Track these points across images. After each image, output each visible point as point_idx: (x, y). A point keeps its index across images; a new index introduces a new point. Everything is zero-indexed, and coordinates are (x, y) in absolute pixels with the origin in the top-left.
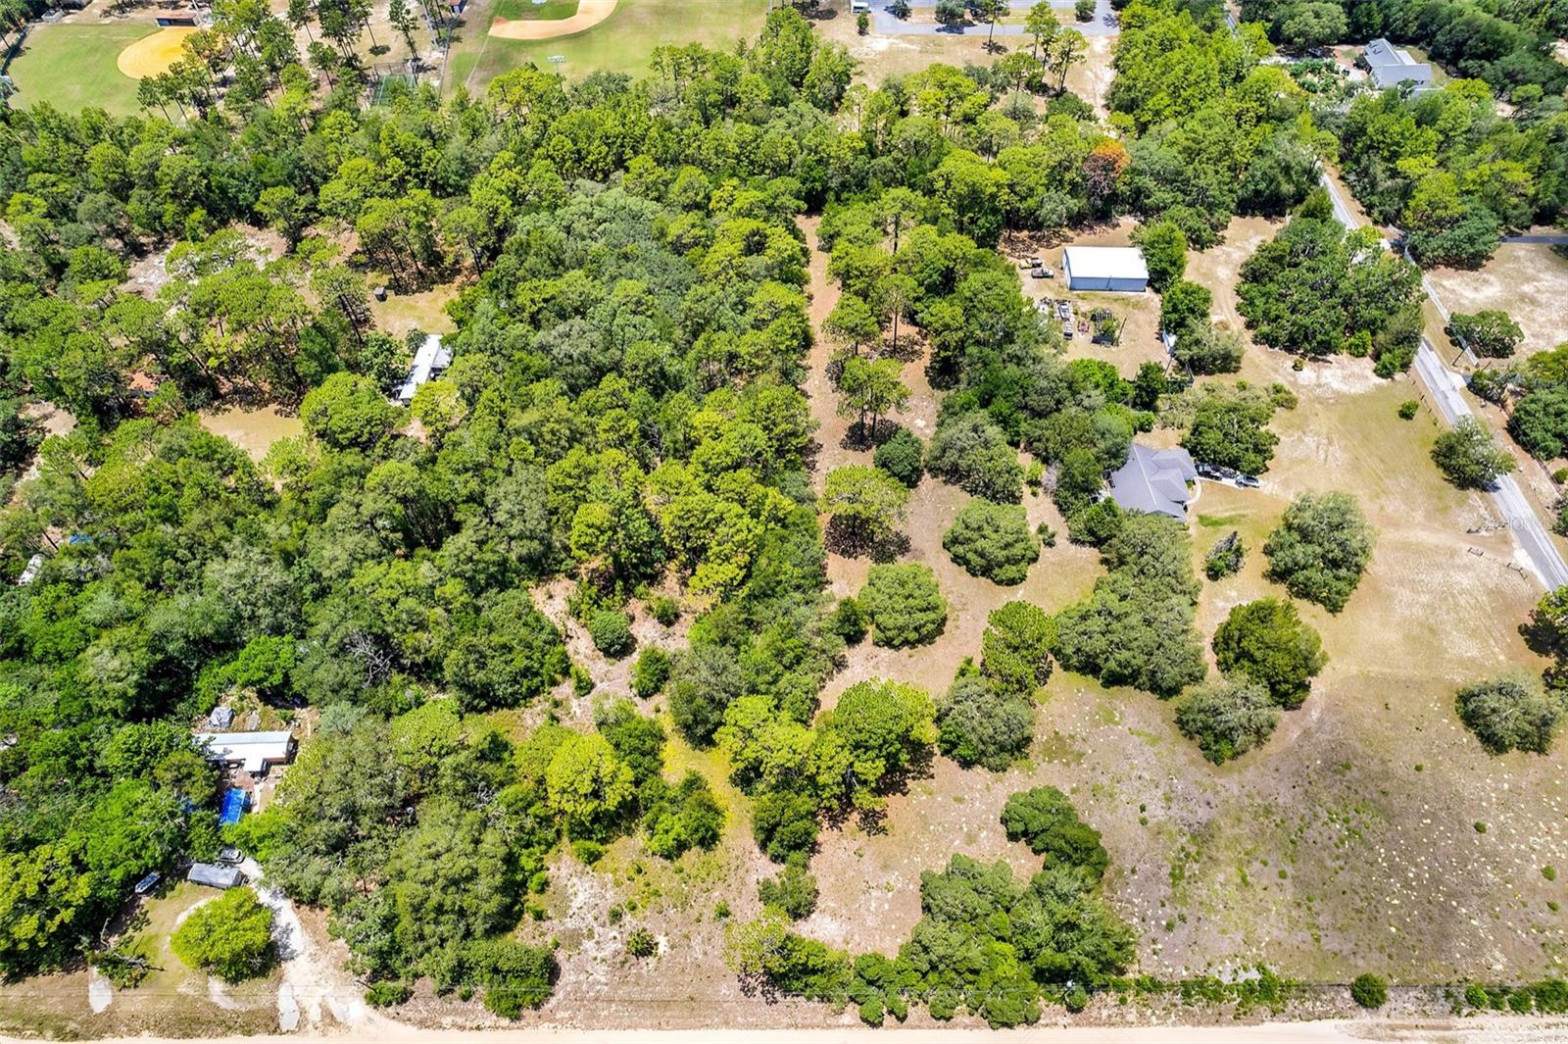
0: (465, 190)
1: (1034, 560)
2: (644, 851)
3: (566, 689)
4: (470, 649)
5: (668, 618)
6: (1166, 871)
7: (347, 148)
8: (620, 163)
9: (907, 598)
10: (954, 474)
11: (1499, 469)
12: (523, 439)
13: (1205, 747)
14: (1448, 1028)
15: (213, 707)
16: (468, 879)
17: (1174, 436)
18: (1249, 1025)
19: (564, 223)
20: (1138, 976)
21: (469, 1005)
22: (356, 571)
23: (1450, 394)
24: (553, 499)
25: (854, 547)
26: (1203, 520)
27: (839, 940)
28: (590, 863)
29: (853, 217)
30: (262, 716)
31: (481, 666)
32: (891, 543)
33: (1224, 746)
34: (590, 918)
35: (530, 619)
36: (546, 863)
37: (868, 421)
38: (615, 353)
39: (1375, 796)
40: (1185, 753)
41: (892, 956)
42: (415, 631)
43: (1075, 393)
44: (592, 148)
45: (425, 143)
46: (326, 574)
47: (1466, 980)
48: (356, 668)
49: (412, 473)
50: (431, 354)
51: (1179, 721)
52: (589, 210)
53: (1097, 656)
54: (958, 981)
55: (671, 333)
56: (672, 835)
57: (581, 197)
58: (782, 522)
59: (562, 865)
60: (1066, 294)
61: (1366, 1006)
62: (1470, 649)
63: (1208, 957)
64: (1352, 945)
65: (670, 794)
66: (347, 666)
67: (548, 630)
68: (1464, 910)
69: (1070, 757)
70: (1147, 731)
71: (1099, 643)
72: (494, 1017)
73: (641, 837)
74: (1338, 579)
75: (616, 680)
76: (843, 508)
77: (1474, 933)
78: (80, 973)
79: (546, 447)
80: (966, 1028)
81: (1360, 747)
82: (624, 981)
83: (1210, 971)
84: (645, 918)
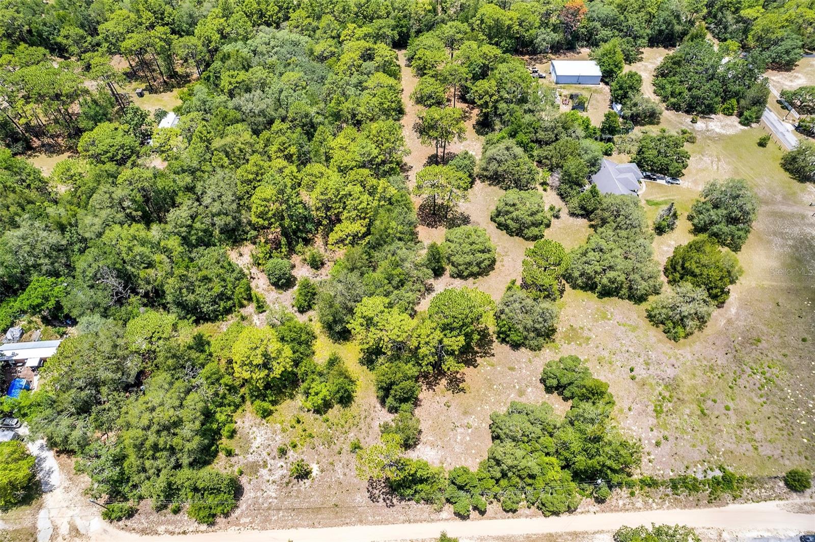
0: (192, 33)
1: (548, 226)
2: (301, 409)
3: (250, 309)
5: (317, 264)
6: (651, 408)
8: (287, 18)
9: (471, 245)
10: (495, 179)
12: (221, 153)
13: (667, 331)
15: (9, 328)
16: (176, 425)
17: (626, 157)
18: (719, 506)
19: (252, 48)
20: (640, 477)
21: (178, 517)
23: (786, 133)
24: (241, 190)
25: (435, 222)
26: (649, 202)
27: (437, 462)
28: (264, 417)
30: (43, 333)
31: (192, 291)
32: (458, 218)
33: (680, 329)
34: (265, 454)
35: (225, 264)
36: (235, 419)
37: (440, 154)
38: (282, 111)
39: (780, 357)
40: (655, 335)
41: (474, 469)
42: (146, 268)
43: (567, 129)
46: (88, 236)
50: (170, 121)
51: (649, 317)
52: (267, 41)
53: (595, 277)
54: (520, 485)
55: (317, 103)
56: (321, 396)
58: (389, 200)
59: (246, 420)
61: (795, 491)
63: (686, 463)
64: (779, 452)
65: (319, 369)
66: (98, 293)
67: (238, 271)
69: (581, 340)
70: (629, 323)
71: (596, 268)
72: (196, 524)
73: (300, 400)
74: (738, 230)
75: (283, 303)
80: (527, 517)
81: (765, 329)
82: (288, 495)
83: (689, 471)
84: (303, 453)
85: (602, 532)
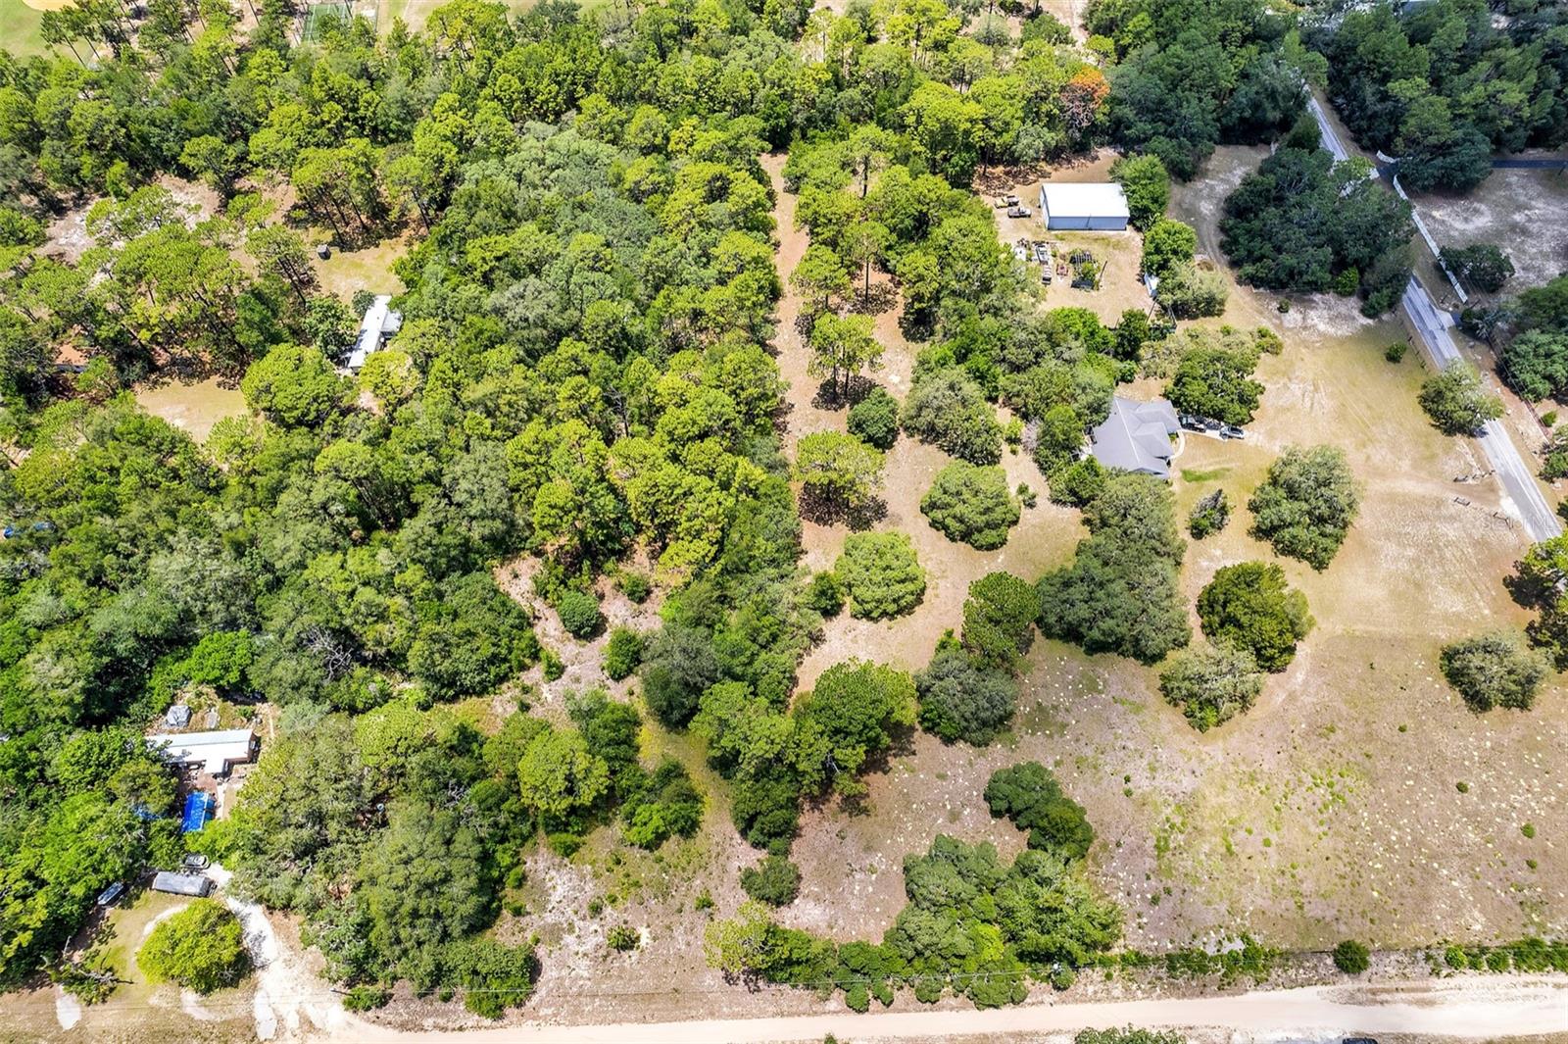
0: (408, 136)
1: (1015, 523)
2: (622, 841)
3: (535, 674)
4: (434, 638)
5: (640, 594)
6: (1151, 843)
7: (277, 91)
8: (572, 102)
9: (884, 570)
10: (930, 433)
11: (1488, 415)
12: (478, 414)
13: (1189, 715)
14: (1427, 990)
15: (169, 705)
16: (443, 882)
17: (1157, 385)
18: (1233, 995)
19: (515, 171)
20: (1124, 951)
21: (450, 1006)
22: (309, 561)
23: (1439, 334)
24: (516, 476)
25: (830, 513)
26: (1187, 475)
27: (823, 925)
28: (568, 856)
29: (820, 156)
30: (222, 713)
31: (448, 655)
32: (867, 508)
33: (1210, 714)
34: (569, 912)
35: (496, 603)
36: (523, 857)
37: (841, 379)
38: (573, 314)
39: (1360, 758)
40: (1170, 720)
41: (878, 942)
42: (376, 622)
43: (1054, 345)
44: (541, 87)
45: (362, 84)
46: (279, 565)
47: (1446, 941)
48: (316, 663)
49: (363, 453)
50: (378, 319)
51: (1164, 688)
52: (541, 155)
53: (1080, 625)
54: (943, 965)
55: (632, 291)
56: (651, 827)
57: (532, 142)
58: (753, 493)
59: (540, 859)
60: (1044, 235)
61: (1347, 972)
62: (1454, 604)
63: (1193, 929)
64: (1335, 912)
65: (648, 783)
66: (305, 662)
67: (514, 613)
68: (1445, 872)
69: (1053, 728)
70: (1131, 698)
71: (1083, 611)
72: (476, 1017)
73: (618, 828)
74: (1323, 535)
75: (587, 664)
76: (817, 476)
77: (1454, 895)
78: (45, 989)
79: (504, 421)
80: (952, 1009)
81: (1344, 709)
82: (607, 975)
83: (1195, 943)
84: (626, 910)
85: (1058, 1032)
